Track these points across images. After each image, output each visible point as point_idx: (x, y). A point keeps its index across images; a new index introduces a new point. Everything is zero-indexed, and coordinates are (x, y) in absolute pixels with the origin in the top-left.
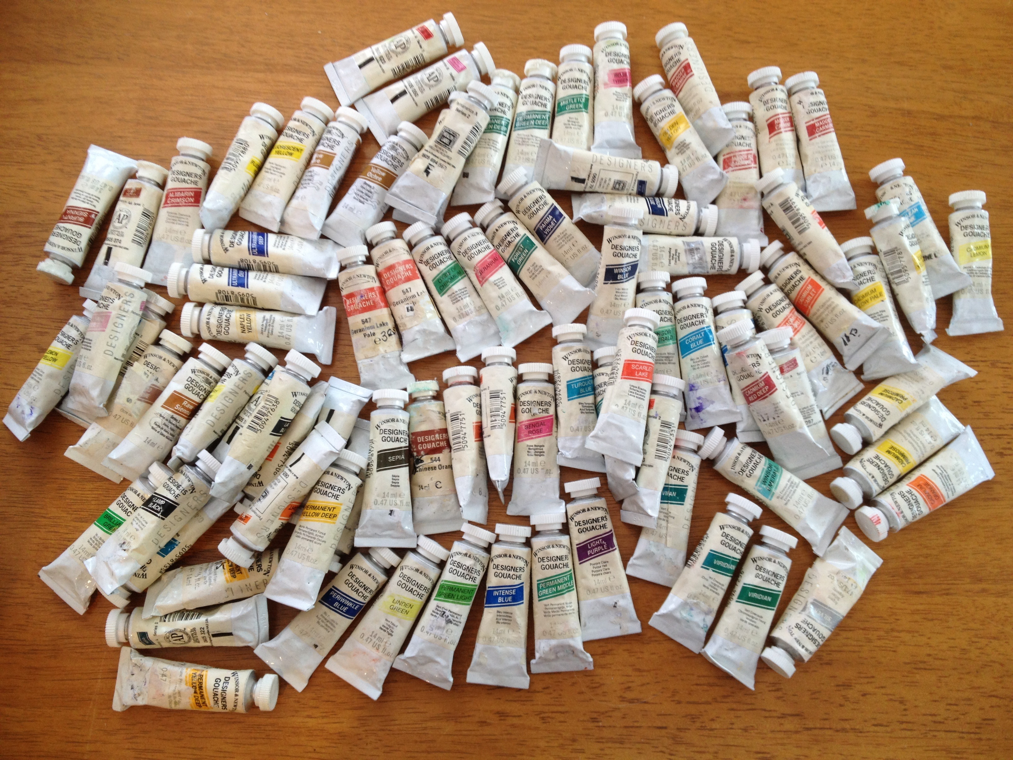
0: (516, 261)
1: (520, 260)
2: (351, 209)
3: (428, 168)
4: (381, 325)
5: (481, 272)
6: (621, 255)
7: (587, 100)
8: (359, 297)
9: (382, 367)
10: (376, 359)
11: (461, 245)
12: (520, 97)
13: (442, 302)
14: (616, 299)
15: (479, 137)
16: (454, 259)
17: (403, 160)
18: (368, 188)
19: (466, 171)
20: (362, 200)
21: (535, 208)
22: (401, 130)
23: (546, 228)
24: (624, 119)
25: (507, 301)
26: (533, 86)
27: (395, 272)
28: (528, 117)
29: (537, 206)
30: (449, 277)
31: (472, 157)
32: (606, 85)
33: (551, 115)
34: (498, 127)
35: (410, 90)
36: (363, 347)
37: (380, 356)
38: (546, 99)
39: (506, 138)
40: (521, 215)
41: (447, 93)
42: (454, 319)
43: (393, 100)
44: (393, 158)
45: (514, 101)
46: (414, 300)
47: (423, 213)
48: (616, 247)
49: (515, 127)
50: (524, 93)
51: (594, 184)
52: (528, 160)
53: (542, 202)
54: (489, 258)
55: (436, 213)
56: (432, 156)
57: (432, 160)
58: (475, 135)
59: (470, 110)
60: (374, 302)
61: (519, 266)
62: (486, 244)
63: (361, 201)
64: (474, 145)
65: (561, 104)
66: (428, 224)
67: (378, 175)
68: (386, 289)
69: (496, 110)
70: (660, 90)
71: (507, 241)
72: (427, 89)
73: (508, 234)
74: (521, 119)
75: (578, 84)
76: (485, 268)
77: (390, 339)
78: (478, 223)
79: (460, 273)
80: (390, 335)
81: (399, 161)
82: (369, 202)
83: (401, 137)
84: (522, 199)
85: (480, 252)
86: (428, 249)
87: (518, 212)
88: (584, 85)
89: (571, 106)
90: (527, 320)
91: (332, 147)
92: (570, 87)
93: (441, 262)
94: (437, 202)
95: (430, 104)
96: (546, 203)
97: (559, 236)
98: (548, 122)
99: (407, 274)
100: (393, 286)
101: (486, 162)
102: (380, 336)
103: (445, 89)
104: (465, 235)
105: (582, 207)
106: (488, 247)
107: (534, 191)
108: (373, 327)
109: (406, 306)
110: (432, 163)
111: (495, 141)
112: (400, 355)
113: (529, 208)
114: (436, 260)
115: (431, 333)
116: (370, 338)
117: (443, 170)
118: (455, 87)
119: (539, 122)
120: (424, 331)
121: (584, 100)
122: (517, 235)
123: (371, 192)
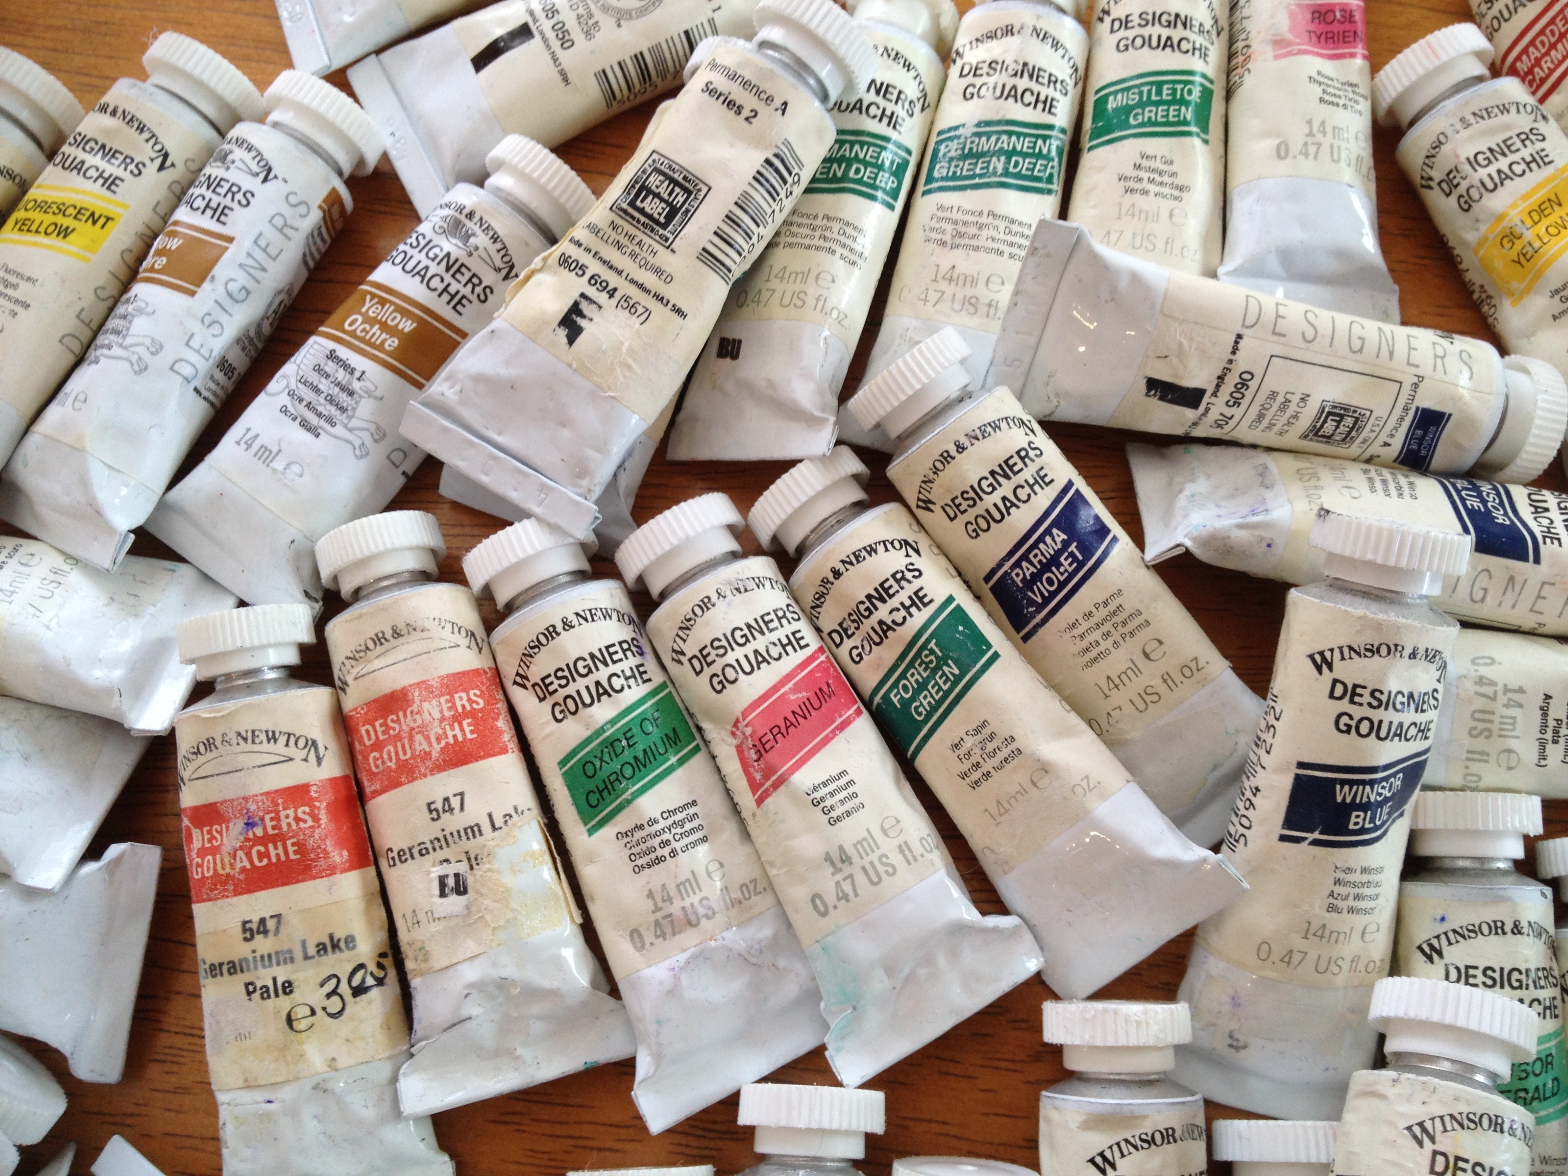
0: (906, 704)
1: (925, 701)
2: (266, 455)
3: (575, 309)
4: (322, 948)
5: (762, 748)
6: (1375, 728)
7: (1207, 95)
8: (237, 826)
9: (312, 1126)
10: (285, 1094)
11: (686, 625)
12: (954, 71)
13: (590, 860)
14: (1332, 908)
15: (788, 204)
16: (658, 678)
17: (489, 278)
18: (341, 375)
19: (732, 334)
20: (314, 420)
21: (996, 497)
22: (500, 165)
23: (1036, 577)
24: (1348, 174)
25: (860, 878)
26: (1009, 31)
27: (408, 722)
28: (984, 144)
29: (1006, 488)
30: (628, 756)
31: (759, 282)
32: (1279, 43)
33: (1066, 138)
34: (867, 174)
35: (546, 26)
36: (240, 1037)
37: (309, 1084)
38: (1052, 81)
39: (894, 218)
40: (936, 519)
41: (681, 45)
42: (635, 935)
43: (481, 61)
44: (453, 266)
45: (930, 83)
46: (473, 845)
47: (543, 488)
48: (1353, 693)
49: (930, 179)
50: (973, 56)
51: (1238, 412)
52: (972, 304)
53: (1028, 474)
54: (796, 689)
55: (598, 491)
56: (594, 267)
57: (594, 280)
58: (773, 194)
59: (759, 93)
60: (301, 848)
61: (919, 726)
62: (789, 629)
63: (305, 425)
64: (767, 232)
65: (1111, 104)
66: (566, 534)
67: (384, 327)
68: (369, 788)
69: (858, 106)
70: (1480, 79)
71: (873, 620)
72: (607, 23)
73: (882, 593)
74: (953, 149)
75: (1177, 34)
76: (777, 732)
77: (357, 1007)
78: (764, 538)
79: (673, 740)
80: (359, 991)
81: (474, 280)
82: (339, 430)
83: (498, 191)
84: (946, 458)
85: (761, 659)
86: (551, 633)
87: (927, 504)
88: (1200, 40)
89: (1149, 113)
90: (941, 960)
91: (220, 213)
92: (1147, 42)
93: (602, 691)
94: (602, 448)
95: (616, 80)
96: (1042, 480)
97: (1088, 615)
98: (1056, 168)
99: (454, 733)
100: (393, 782)
101: (810, 301)
102: (317, 997)
103: (676, 30)
104: (706, 585)
105: (1182, 501)
106: (794, 641)
107: (996, 427)
108: (285, 957)
109: (438, 871)
110: (592, 292)
111: (851, 227)
112: (394, 1079)
113: (975, 494)
114: (581, 684)
115: (533, 993)
116: (271, 1003)
117: (635, 322)
118: (711, 22)
119: (1024, 165)
120: (503, 984)
121: (1197, 92)
122: (919, 600)
123: (351, 394)
